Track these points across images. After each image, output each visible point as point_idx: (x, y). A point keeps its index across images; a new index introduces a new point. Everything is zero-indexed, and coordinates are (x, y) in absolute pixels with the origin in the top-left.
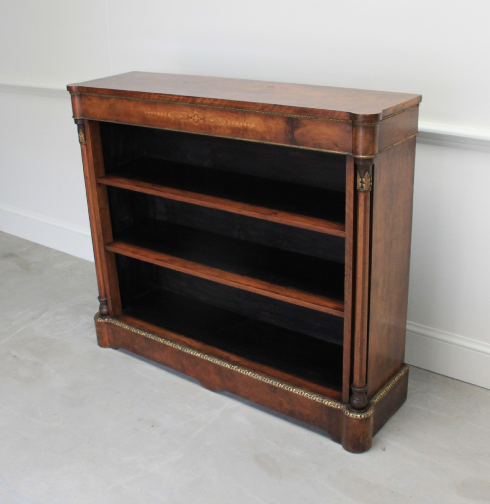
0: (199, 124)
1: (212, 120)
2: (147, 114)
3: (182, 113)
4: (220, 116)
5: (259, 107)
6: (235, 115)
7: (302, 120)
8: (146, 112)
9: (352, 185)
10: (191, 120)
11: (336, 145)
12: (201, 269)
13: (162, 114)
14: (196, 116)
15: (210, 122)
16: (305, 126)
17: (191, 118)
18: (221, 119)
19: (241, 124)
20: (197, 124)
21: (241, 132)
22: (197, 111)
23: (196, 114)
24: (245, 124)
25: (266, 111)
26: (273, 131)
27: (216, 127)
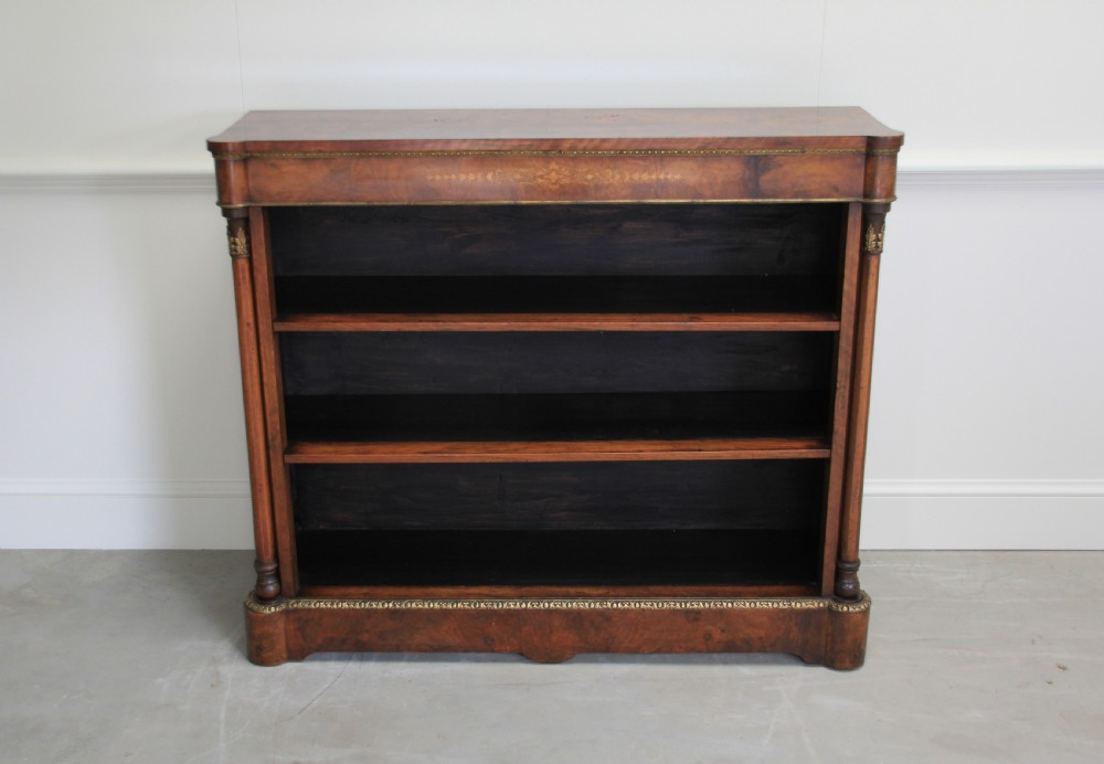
0: (561, 186)
1: (590, 177)
3: (522, 170)
4: (609, 167)
5: (697, 145)
6: (641, 163)
7: (775, 157)
8: (430, 177)
9: (857, 246)
10: (540, 181)
11: (836, 189)
12: (526, 448)
13: (472, 177)
14: (553, 174)
15: (586, 180)
16: (781, 166)
17: (542, 177)
18: (610, 172)
19: (654, 177)
20: (557, 187)
21: (653, 189)
22: (557, 164)
23: (553, 170)
24: (662, 176)
25: (707, 151)
26: (719, 181)
27: (598, 188)
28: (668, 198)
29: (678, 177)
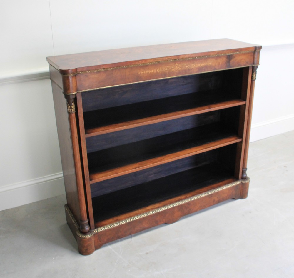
0: (179, 71)
1: (187, 67)
2: (141, 74)
3: (168, 67)
4: (192, 63)
5: (216, 53)
6: (201, 61)
7: (233, 55)
8: (139, 73)
10: (173, 70)
11: (247, 63)
13: (152, 71)
14: (177, 67)
15: (186, 68)
16: (235, 57)
17: (173, 68)
18: (192, 64)
19: (204, 64)
20: (177, 71)
21: (203, 69)
22: (178, 63)
23: (177, 66)
24: (206, 64)
25: (218, 55)
26: (220, 64)
27: (189, 70)
28: (208, 71)
29: (210, 64)
